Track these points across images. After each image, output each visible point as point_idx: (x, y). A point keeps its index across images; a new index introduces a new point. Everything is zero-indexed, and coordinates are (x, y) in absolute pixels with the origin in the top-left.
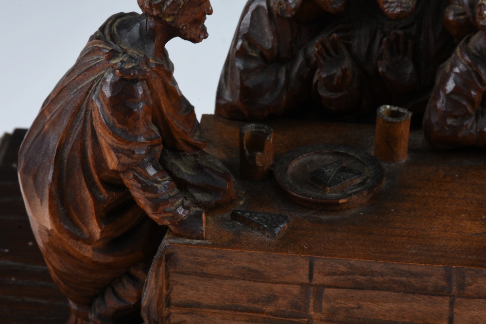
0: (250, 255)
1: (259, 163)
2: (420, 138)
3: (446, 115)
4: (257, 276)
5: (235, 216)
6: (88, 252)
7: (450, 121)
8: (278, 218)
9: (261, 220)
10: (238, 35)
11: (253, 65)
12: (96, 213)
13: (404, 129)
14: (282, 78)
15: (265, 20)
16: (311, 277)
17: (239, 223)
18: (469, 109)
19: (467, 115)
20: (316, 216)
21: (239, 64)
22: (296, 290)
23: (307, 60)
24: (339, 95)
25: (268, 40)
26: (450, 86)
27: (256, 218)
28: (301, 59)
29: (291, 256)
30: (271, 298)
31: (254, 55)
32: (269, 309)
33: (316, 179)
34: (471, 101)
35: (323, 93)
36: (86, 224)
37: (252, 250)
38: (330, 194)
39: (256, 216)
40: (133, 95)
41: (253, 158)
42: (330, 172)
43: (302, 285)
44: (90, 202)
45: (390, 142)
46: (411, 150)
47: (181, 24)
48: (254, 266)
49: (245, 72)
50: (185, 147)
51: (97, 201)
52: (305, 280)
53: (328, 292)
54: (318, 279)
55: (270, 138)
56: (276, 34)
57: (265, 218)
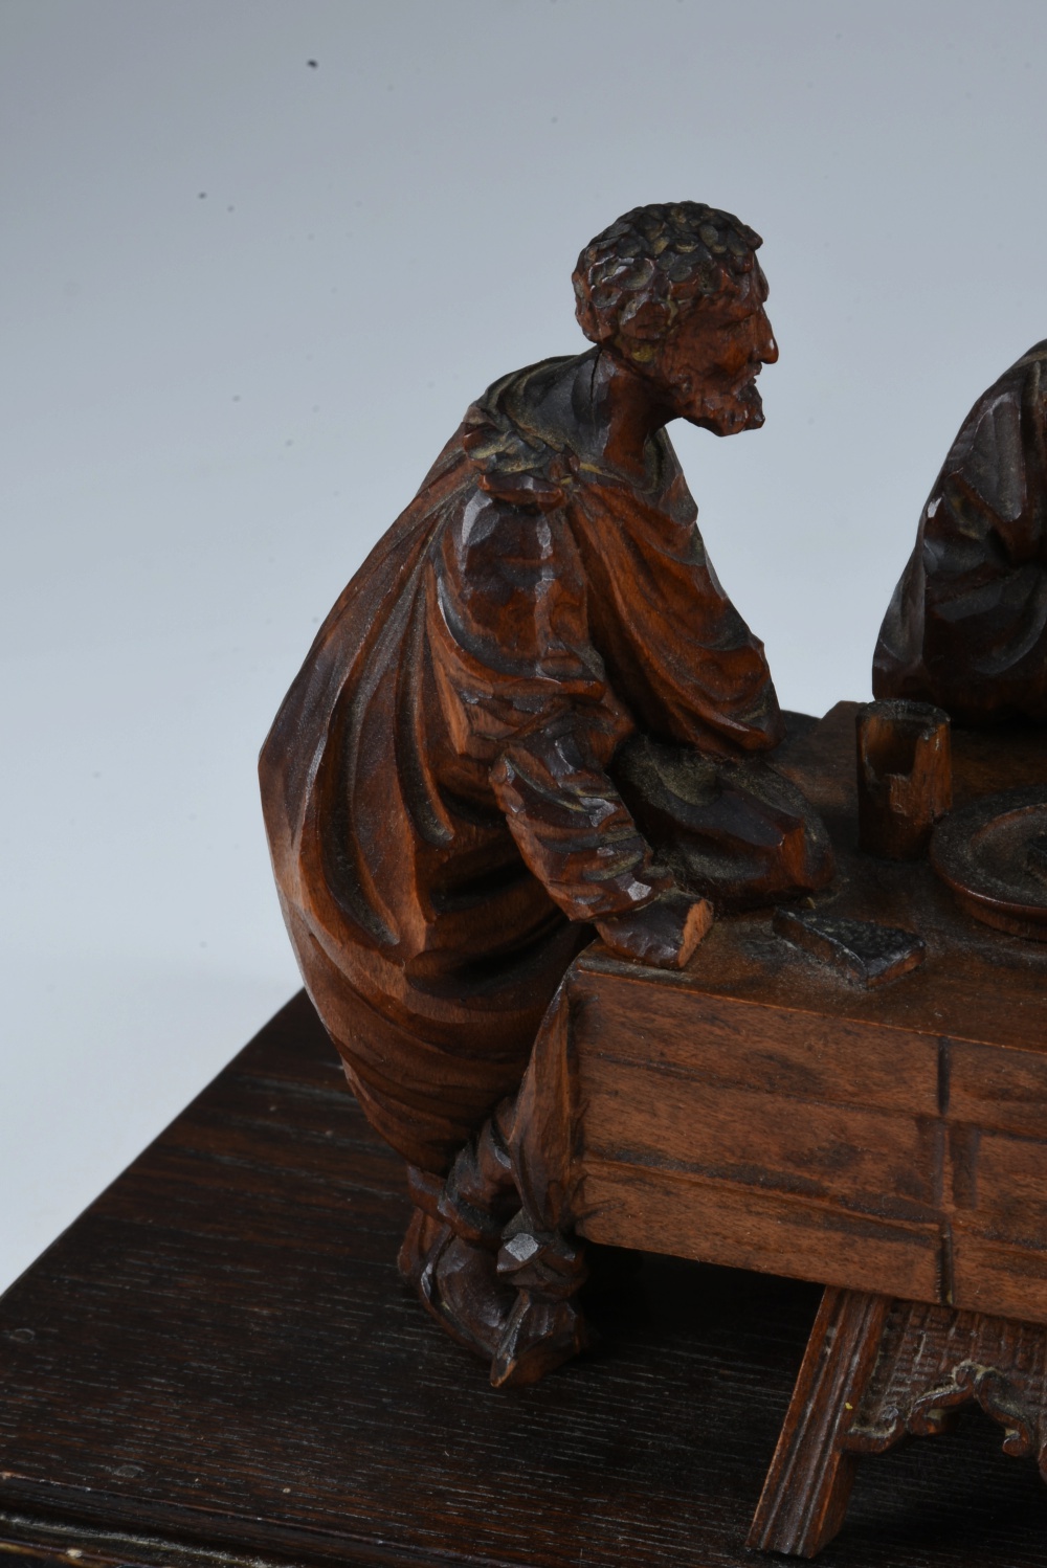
0: (783, 1017)
1: (899, 806)
4: (805, 1084)
5: (785, 926)
6: (394, 984)
8: (891, 936)
9: (839, 936)
12: (419, 872)
16: (943, 1097)
17: (790, 945)
20: (1011, 952)
21: (936, 552)
22: (905, 1134)
27: (830, 930)
29: (891, 1030)
30: (843, 1155)
31: (973, 534)
32: (839, 1185)
36: (394, 907)
37: (791, 1005)
39: (831, 926)
41: (884, 788)
43: (922, 1121)
44: (408, 846)
48: (797, 1055)
49: (941, 581)
51: (425, 842)
52: (929, 1106)
53: (992, 1147)
54: (964, 1106)
55: (933, 736)
57: (853, 932)
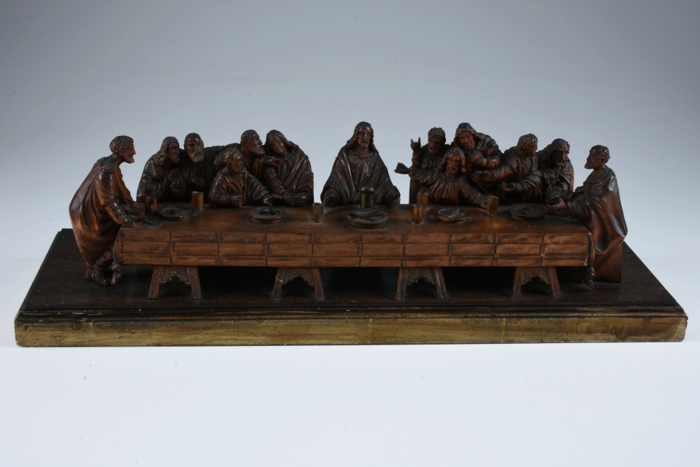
1: (152, 208)
2: (207, 205)
3: (215, 193)
4: (152, 240)
5: (144, 222)
6: (94, 236)
7: (216, 195)
8: (159, 222)
10: (145, 172)
11: (149, 181)
12: (97, 222)
13: (201, 198)
14: (160, 186)
15: (153, 167)
16: (171, 239)
17: (146, 224)
18: (223, 192)
19: (222, 194)
20: (171, 222)
21: (144, 181)
22: (165, 244)
23: (168, 180)
24: (178, 191)
25: (154, 173)
26: (217, 183)
28: (165, 180)
29: (163, 232)
30: (157, 248)
31: (149, 178)
32: (157, 252)
33: (172, 212)
34: (223, 189)
35: (173, 190)
36: (93, 226)
37: (150, 231)
38: (176, 215)
39: (151, 222)
40: (109, 178)
41: (150, 207)
42: (176, 210)
43: (168, 242)
44: (95, 218)
45: (197, 203)
46: (204, 208)
47: (125, 155)
48: (151, 236)
49: (147, 183)
50: (127, 201)
51: (97, 217)
52: (168, 240)
53: (177, 244)
54: (173, 239)
56: (157, 172)
